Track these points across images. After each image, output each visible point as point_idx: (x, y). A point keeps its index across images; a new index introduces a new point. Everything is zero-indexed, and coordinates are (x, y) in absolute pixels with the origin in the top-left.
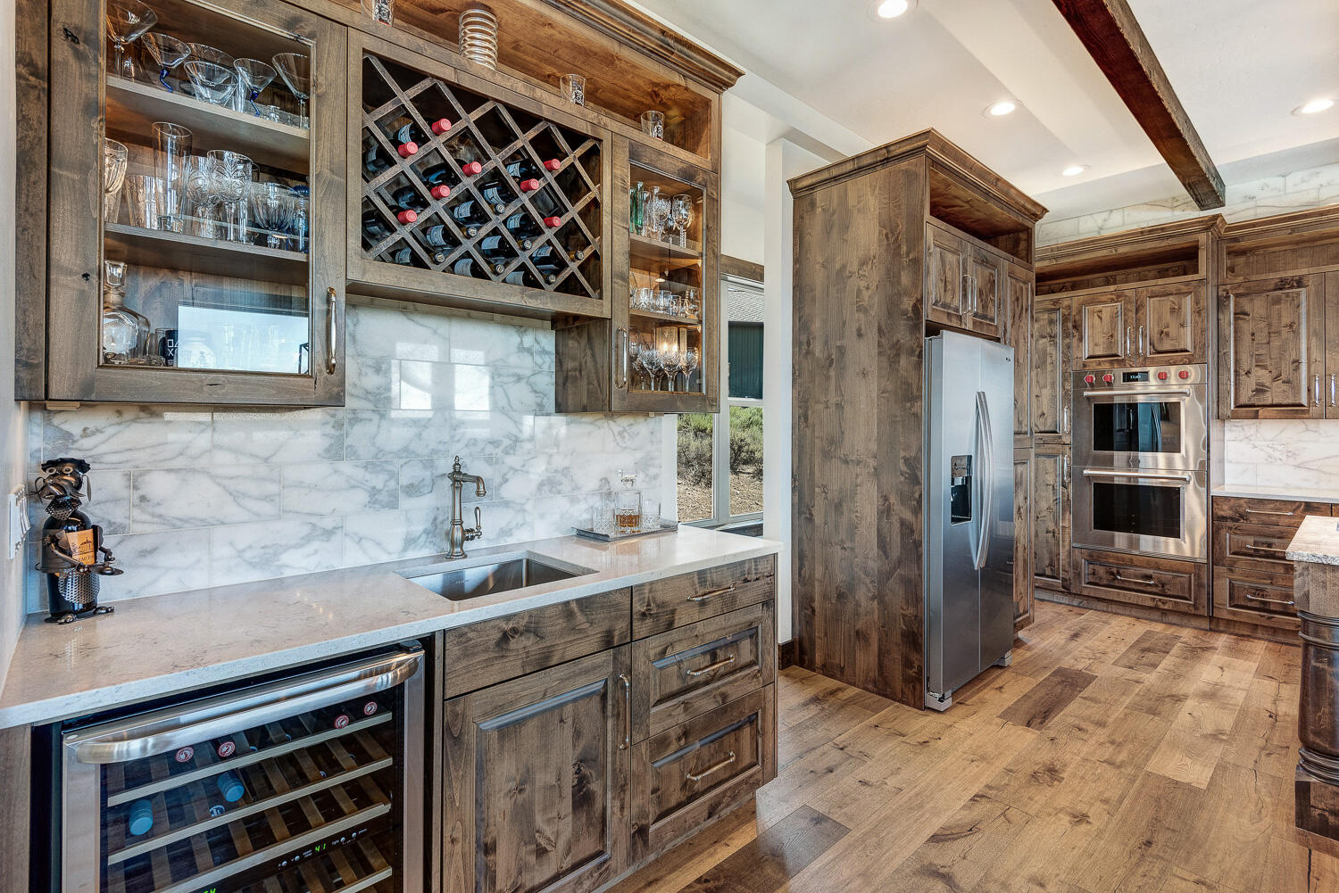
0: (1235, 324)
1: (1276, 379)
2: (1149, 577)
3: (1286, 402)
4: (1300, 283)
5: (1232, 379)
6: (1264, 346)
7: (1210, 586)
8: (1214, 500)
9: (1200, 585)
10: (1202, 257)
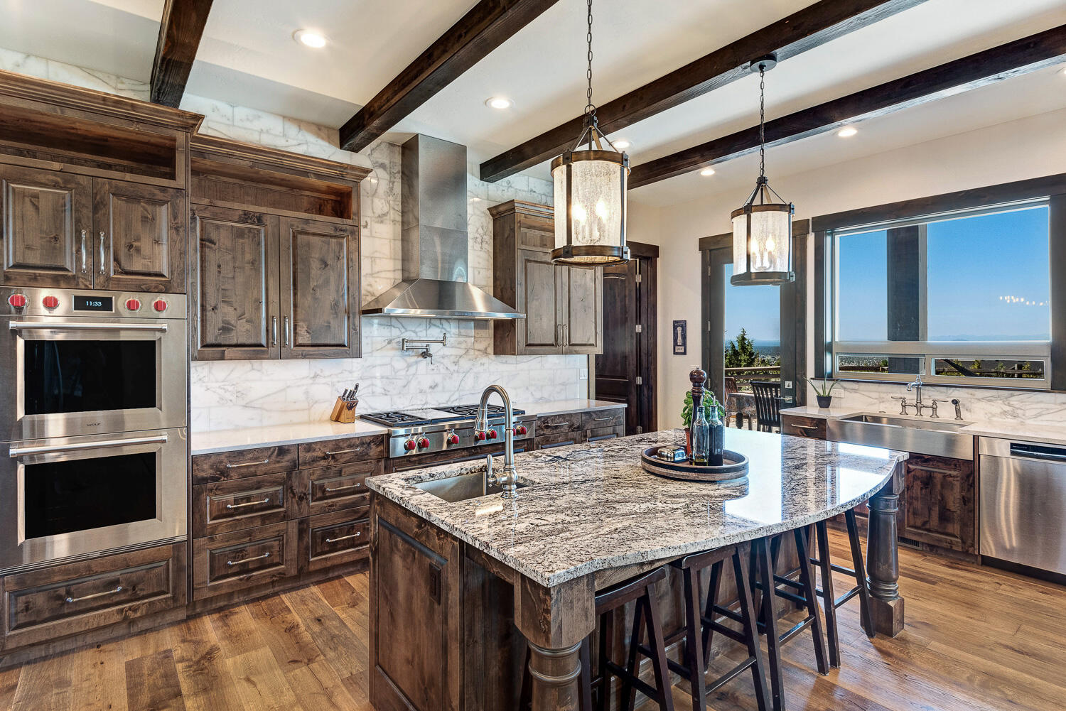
0: (202, 252)
1: (240, 317)
2: (115, 583)
3: (248, 342)
4: (259, 219)
5: (199, 316)
6: (230, 281)
7: (191, 565)
8: (194, 461)
9: (179, 570)
10: (180, 161)
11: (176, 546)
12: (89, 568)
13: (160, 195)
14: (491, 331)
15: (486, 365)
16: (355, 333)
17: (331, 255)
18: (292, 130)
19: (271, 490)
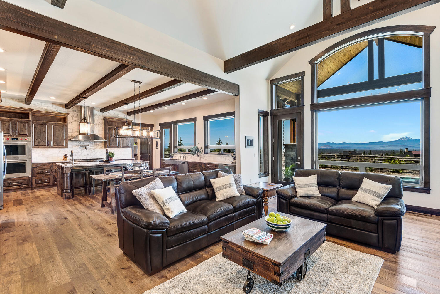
0: (34, 130)
1: (42, 141)
2: (18, 182)
3: (44, 145)
4: (46, 124)
5: (34, 141)
6: (40, 135)
7: (32, 181)
8: (33, 164)
9: (30, 181)
10: (30, 116)
11: (29, 177)
12: (14, 179)
13: (26, 122)
14: (104, 143)
15: (102, 151)
16: (66, 144)
17: (61, 129)
18: (54, 106)
19: (47, 170)
